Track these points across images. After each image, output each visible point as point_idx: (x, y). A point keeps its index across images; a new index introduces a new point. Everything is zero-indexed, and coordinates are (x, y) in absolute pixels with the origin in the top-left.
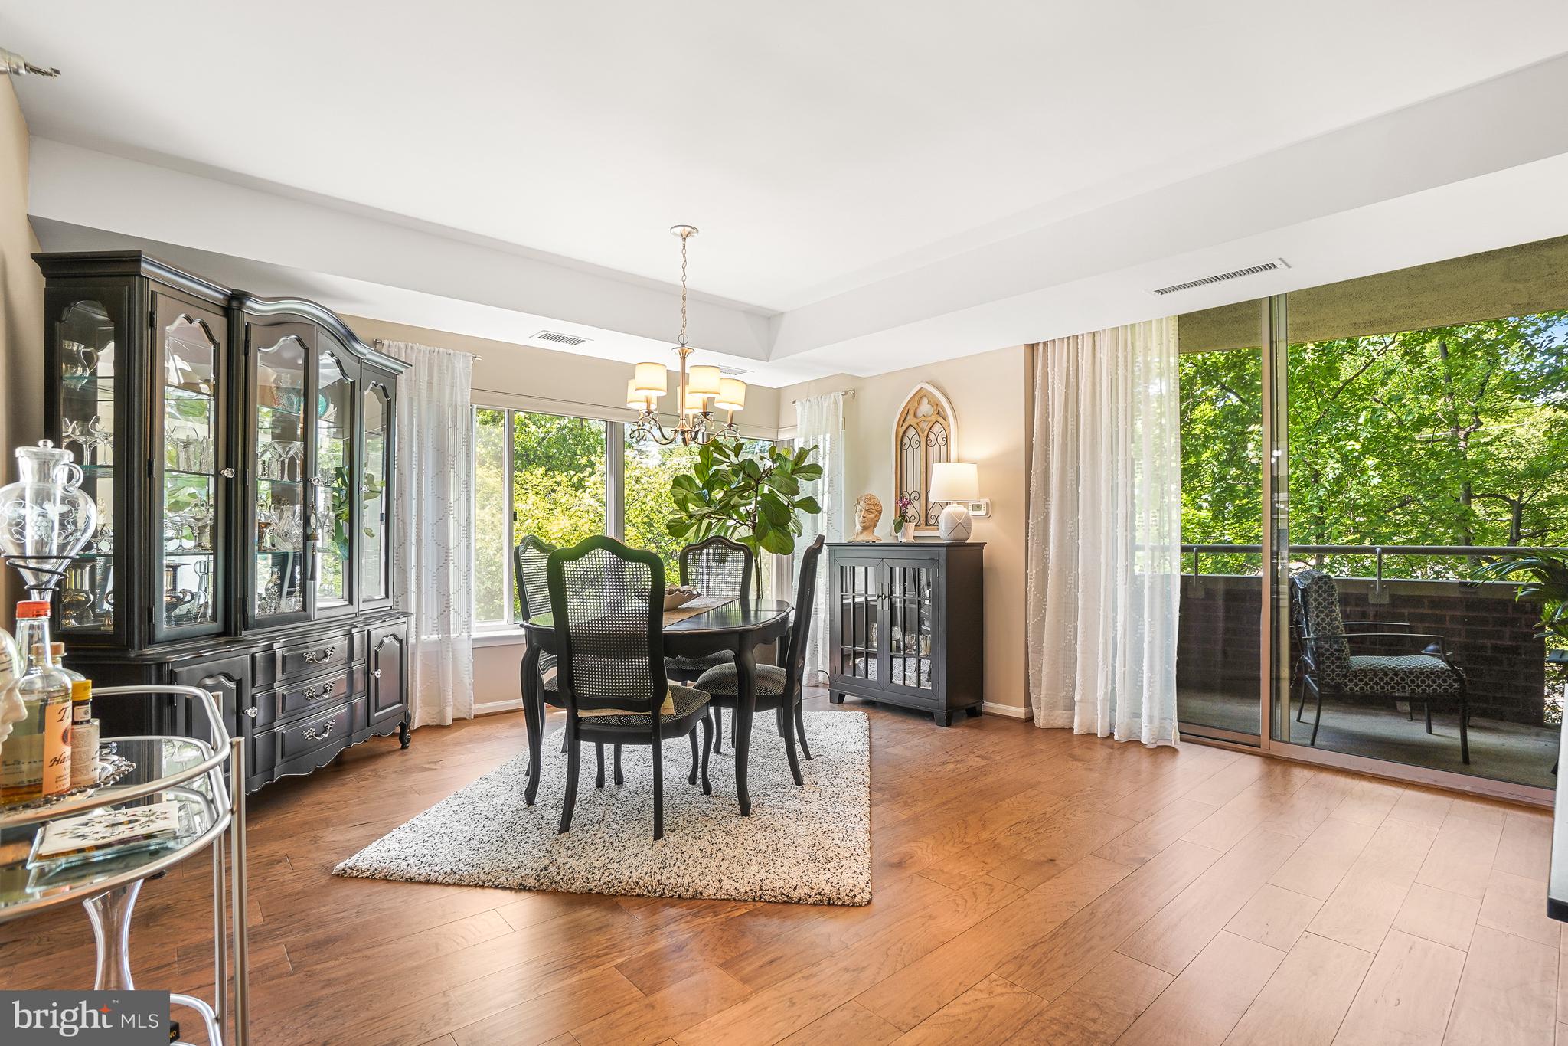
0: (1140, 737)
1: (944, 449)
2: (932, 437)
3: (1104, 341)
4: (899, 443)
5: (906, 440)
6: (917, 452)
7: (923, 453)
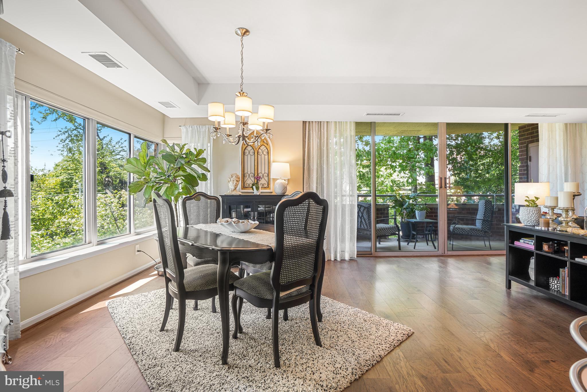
0: (345, 258)
1: (266, 157)
2: (260, 151)
3: (332, 124)
4: (243, 152)
5: (246, 151)
6: (253, 157)
7: (256, 157)
